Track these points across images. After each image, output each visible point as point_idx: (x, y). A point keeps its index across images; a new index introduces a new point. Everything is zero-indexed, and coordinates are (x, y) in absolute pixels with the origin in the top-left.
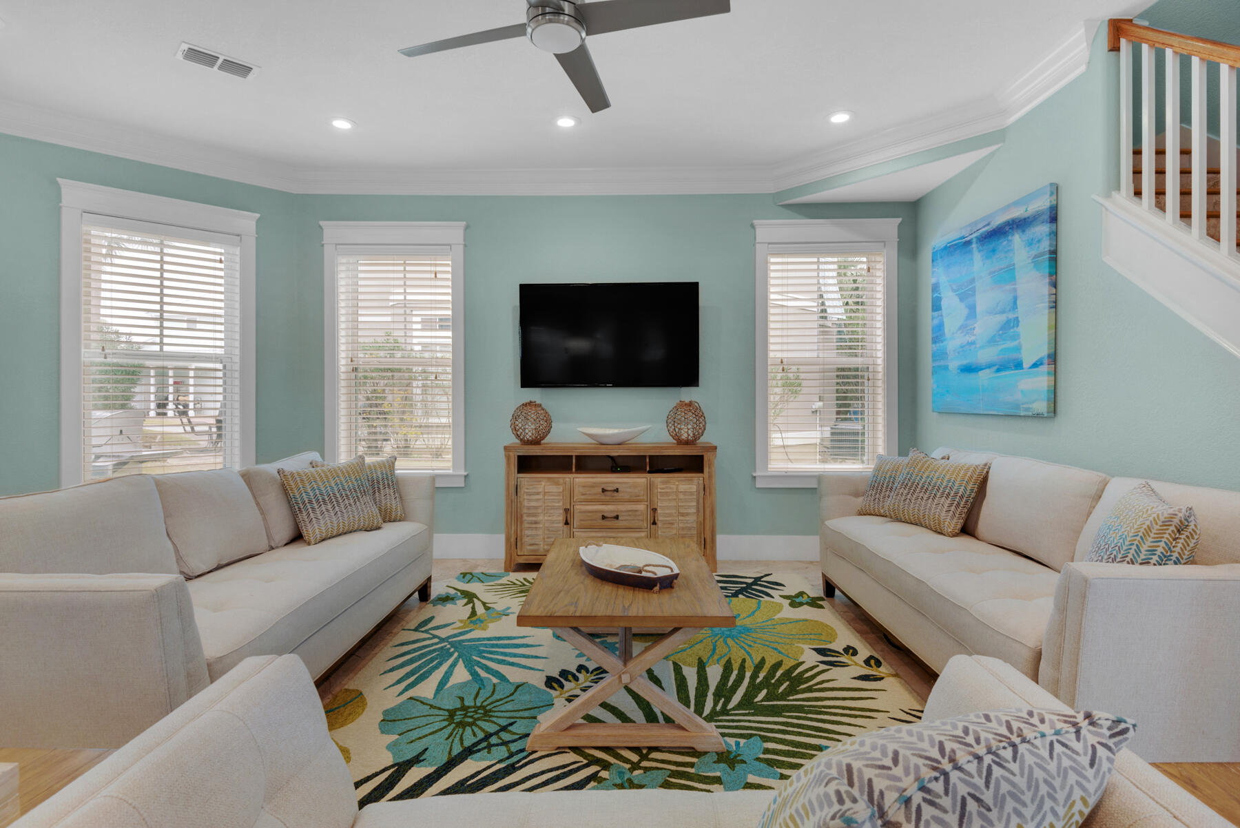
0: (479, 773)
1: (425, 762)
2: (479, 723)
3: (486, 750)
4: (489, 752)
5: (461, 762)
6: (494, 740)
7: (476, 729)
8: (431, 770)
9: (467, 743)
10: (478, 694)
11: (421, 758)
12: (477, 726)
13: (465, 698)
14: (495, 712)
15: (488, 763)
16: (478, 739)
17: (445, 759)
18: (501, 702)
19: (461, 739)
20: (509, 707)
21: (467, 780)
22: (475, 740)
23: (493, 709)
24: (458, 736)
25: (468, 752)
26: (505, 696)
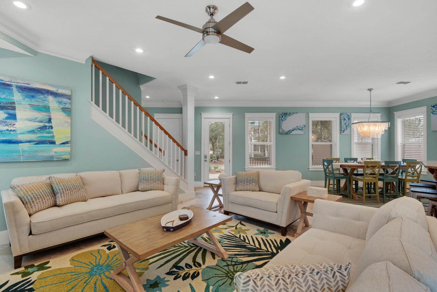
0: (243, 257)
1: (255, 265)
2: (233, 271)
3: (238, 261)
4: (237, 261)
5: (246, 261)
6: (233, 263)
7: (235, 269)
8: (254, 262)
9: (241, 265)
10: (223, 284)
11: (256, 267)
12: (234, 270)
13: (229, 284)
14: (224, 273)
15: (240, 258)
16: (237, 266)
17: (250, 264)
18: (219, 276)
19: (242, 267)
20: (219, 272)
21: (247, 257)
22: (238, 266)
23: (224, 274)
24: (242, 269)
25: (243, 263)
26: (215, 278)
